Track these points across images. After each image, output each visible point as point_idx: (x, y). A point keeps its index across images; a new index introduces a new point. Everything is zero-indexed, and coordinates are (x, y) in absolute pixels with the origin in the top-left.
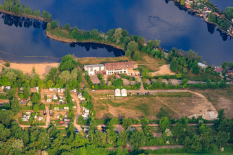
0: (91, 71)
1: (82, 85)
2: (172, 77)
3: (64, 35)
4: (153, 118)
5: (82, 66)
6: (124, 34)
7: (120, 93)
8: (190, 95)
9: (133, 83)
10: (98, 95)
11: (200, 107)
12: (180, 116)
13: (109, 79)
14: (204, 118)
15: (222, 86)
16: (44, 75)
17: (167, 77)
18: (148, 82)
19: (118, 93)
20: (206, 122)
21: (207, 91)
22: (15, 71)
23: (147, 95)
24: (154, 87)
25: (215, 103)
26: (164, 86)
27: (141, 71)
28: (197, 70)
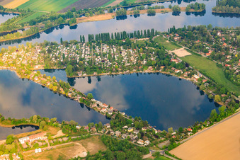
0: (22, 141)
1: (18, 150)
2: (64, 137)
3: (8, 124)
5: (18, 139)
6: (38, 118)
7: (38, 151)
8: (73, 145)
9: (44, 143)
10: (27, 154)
11: (79, 150)
12: (69, 158)
13: (32, 144)
14: (81, 156)
15: (89, 137)
17: (61, 137)
18: (52, 142)
19: (36, 151)
20: (81, 158)
21: (81, 141)
23: (52, 149)
24: (55, 144)
25: (85, 146)
26: (60, 142)
27: (48, 136)
28: (76, 130)
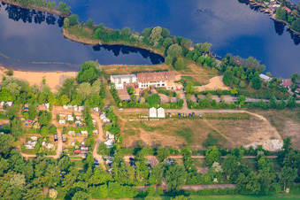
0: (119, 83)
1: (106, 102)
2: (225, 93)
3: (86, 35)
4: (199, 147)
5: (107, 77)
6: (164, 35)
7: (157, 113)
8: (248, 118)
9: (174, 99)
10: (126, 116)
11: (260, 134)
12: (234, 145)
13: (142, 94)
14: (266, 147)
15: (290, 106)
16: (57, 87)
17: (218, 93)
18: (193, 99)
19: (153, 112)
20: (267, 153)
21: (270, 112)
22: (20, 83)
23: (192, 116)
24: (201, 105)
25: (280, 128)
26: (213, 105)
27: (185, 84)
28: (258, 84)
